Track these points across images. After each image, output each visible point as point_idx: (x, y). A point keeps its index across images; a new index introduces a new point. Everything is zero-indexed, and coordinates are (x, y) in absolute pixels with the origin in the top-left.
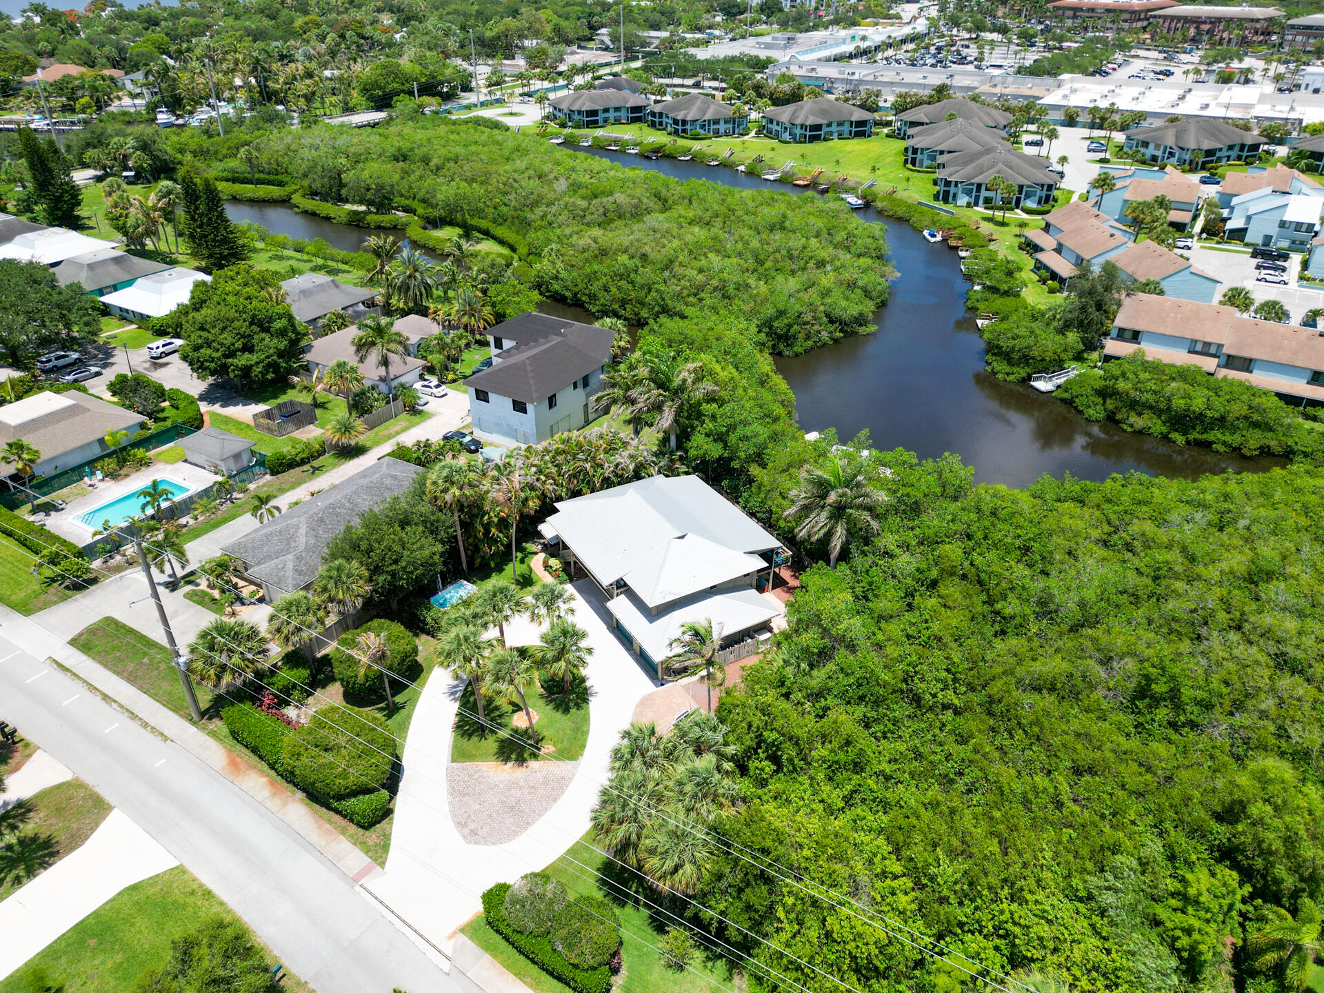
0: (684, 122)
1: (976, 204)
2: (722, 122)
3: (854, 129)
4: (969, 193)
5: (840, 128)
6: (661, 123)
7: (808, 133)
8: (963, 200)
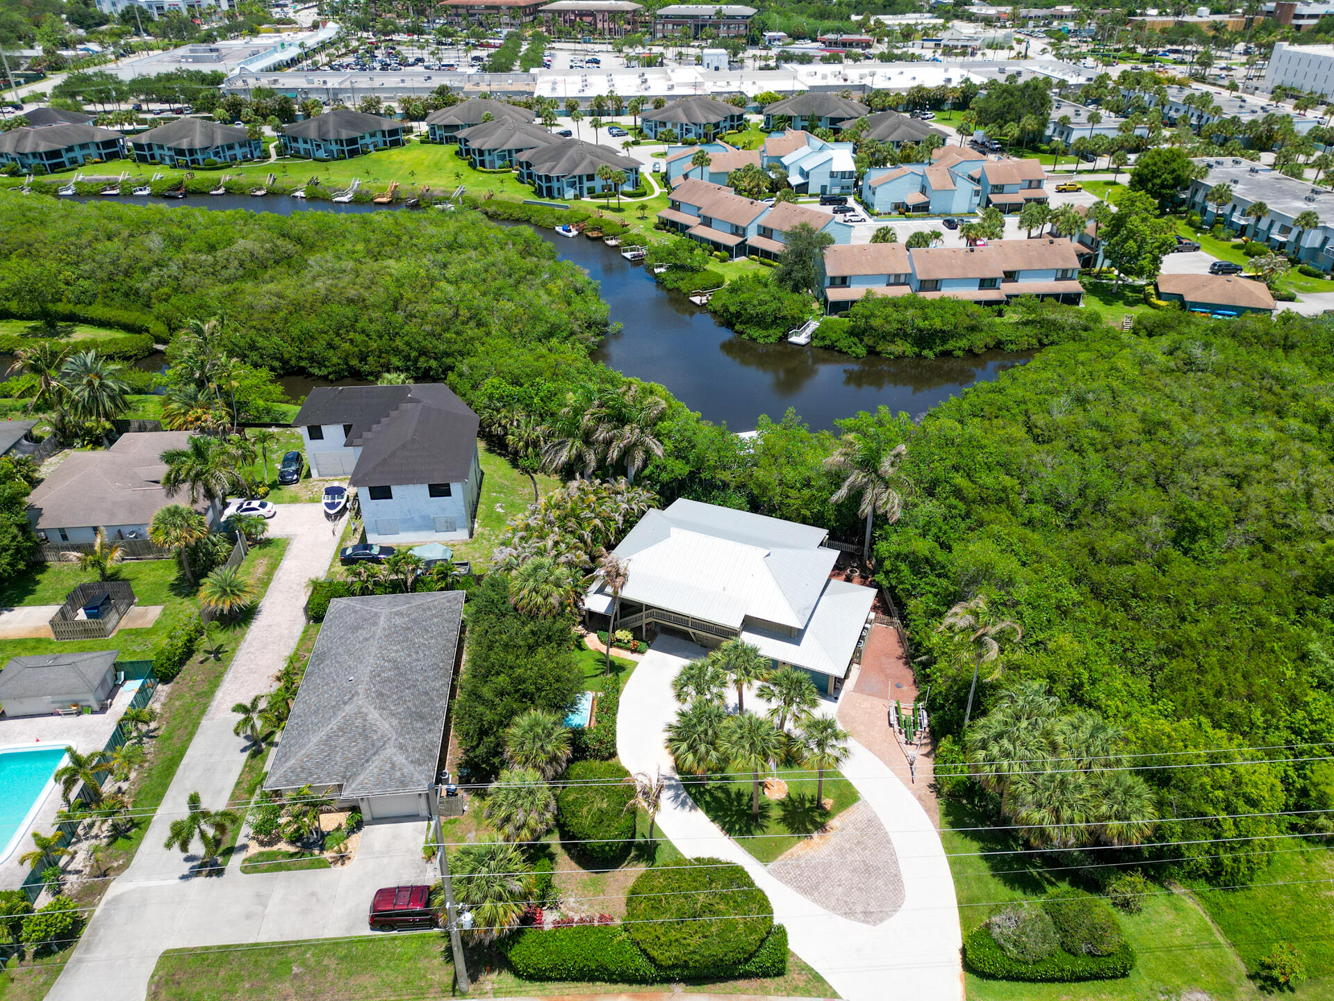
0: (192, 152)
1: (582, 195)
2: (237, 146)
3: (388, 139)
4: (572, 185)
5: (374, 139)
6: (153, 157)
7: (346, 148)
8: (570, 193)
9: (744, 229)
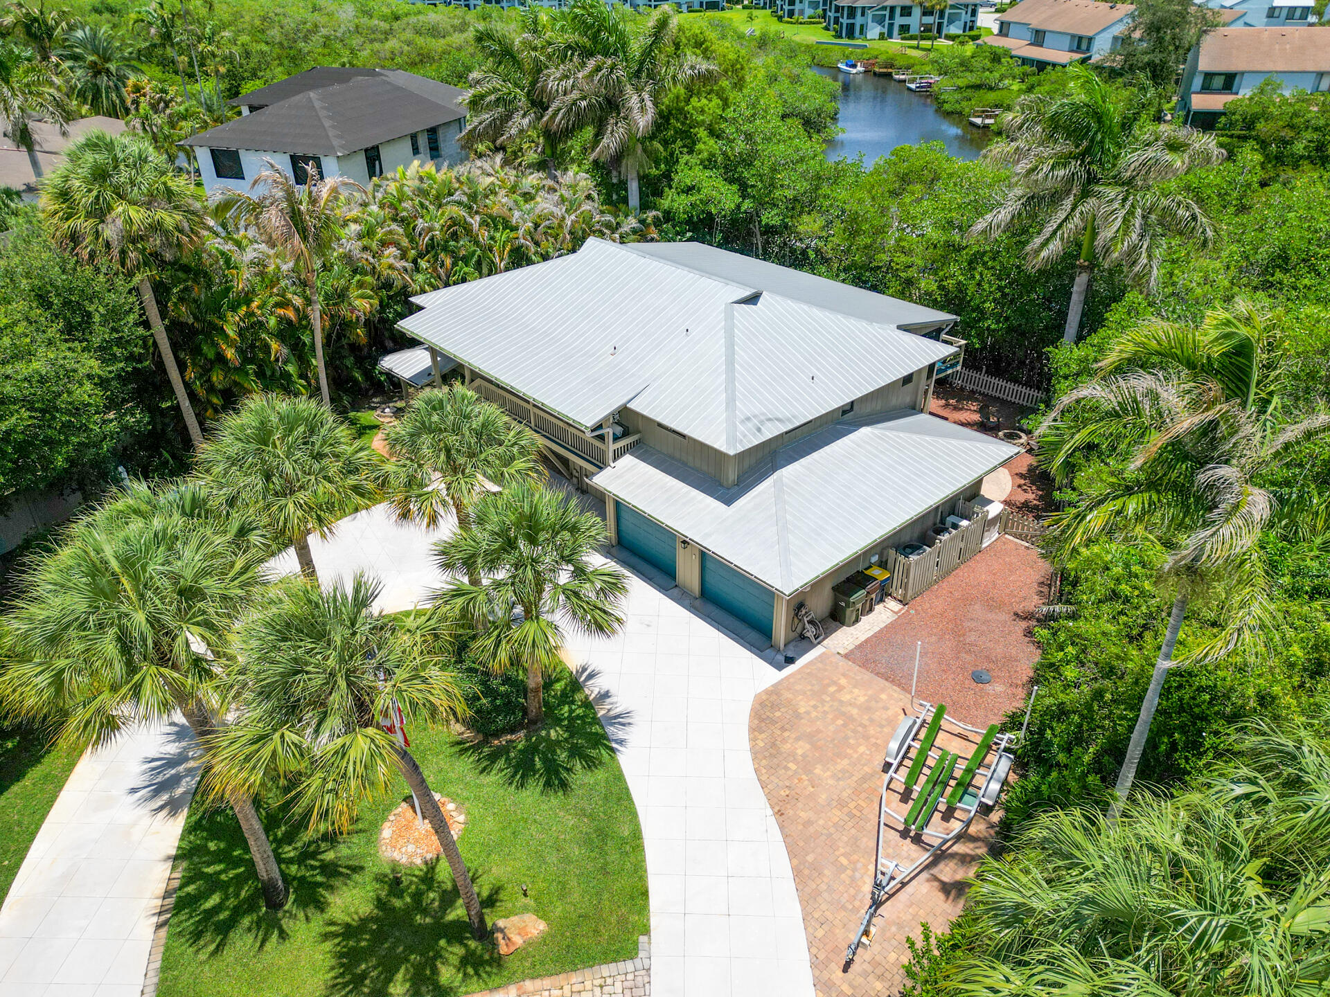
1: (890, 35)
4: (880, 20)
8: (874, 31)
9: (1090, 39)
